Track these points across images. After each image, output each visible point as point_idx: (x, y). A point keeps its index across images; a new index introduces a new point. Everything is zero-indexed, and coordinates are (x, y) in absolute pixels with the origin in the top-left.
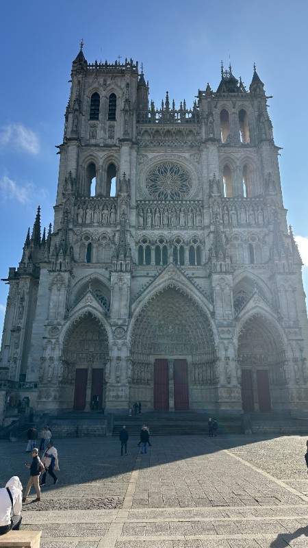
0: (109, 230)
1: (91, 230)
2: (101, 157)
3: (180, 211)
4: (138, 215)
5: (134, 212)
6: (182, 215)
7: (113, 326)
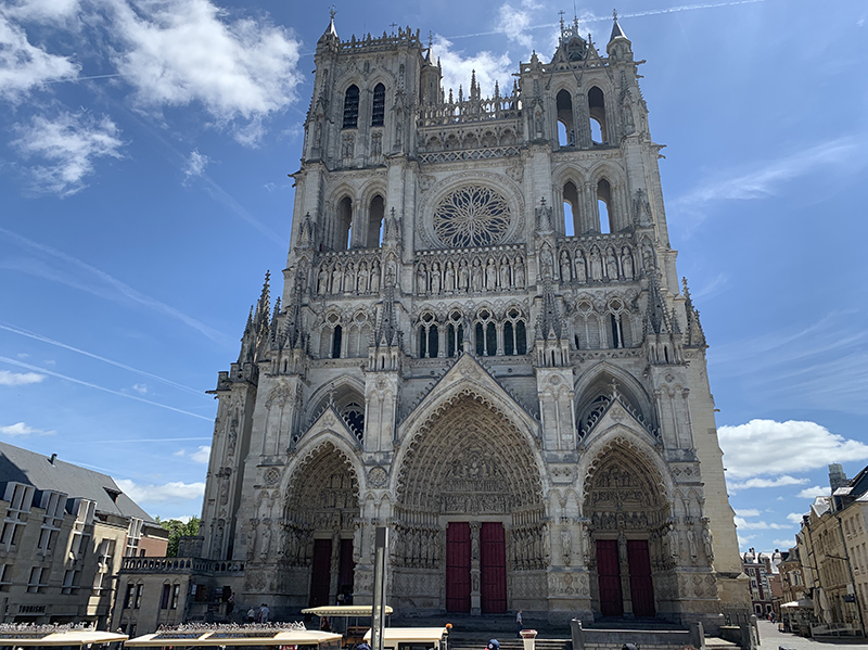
0: (368, 302)
1: (340, 303)
2: (359, 186)
3: (488, 264)
4: (417, 274)
5: (410, 271)
6: (490, 269)
7: (368, 465)
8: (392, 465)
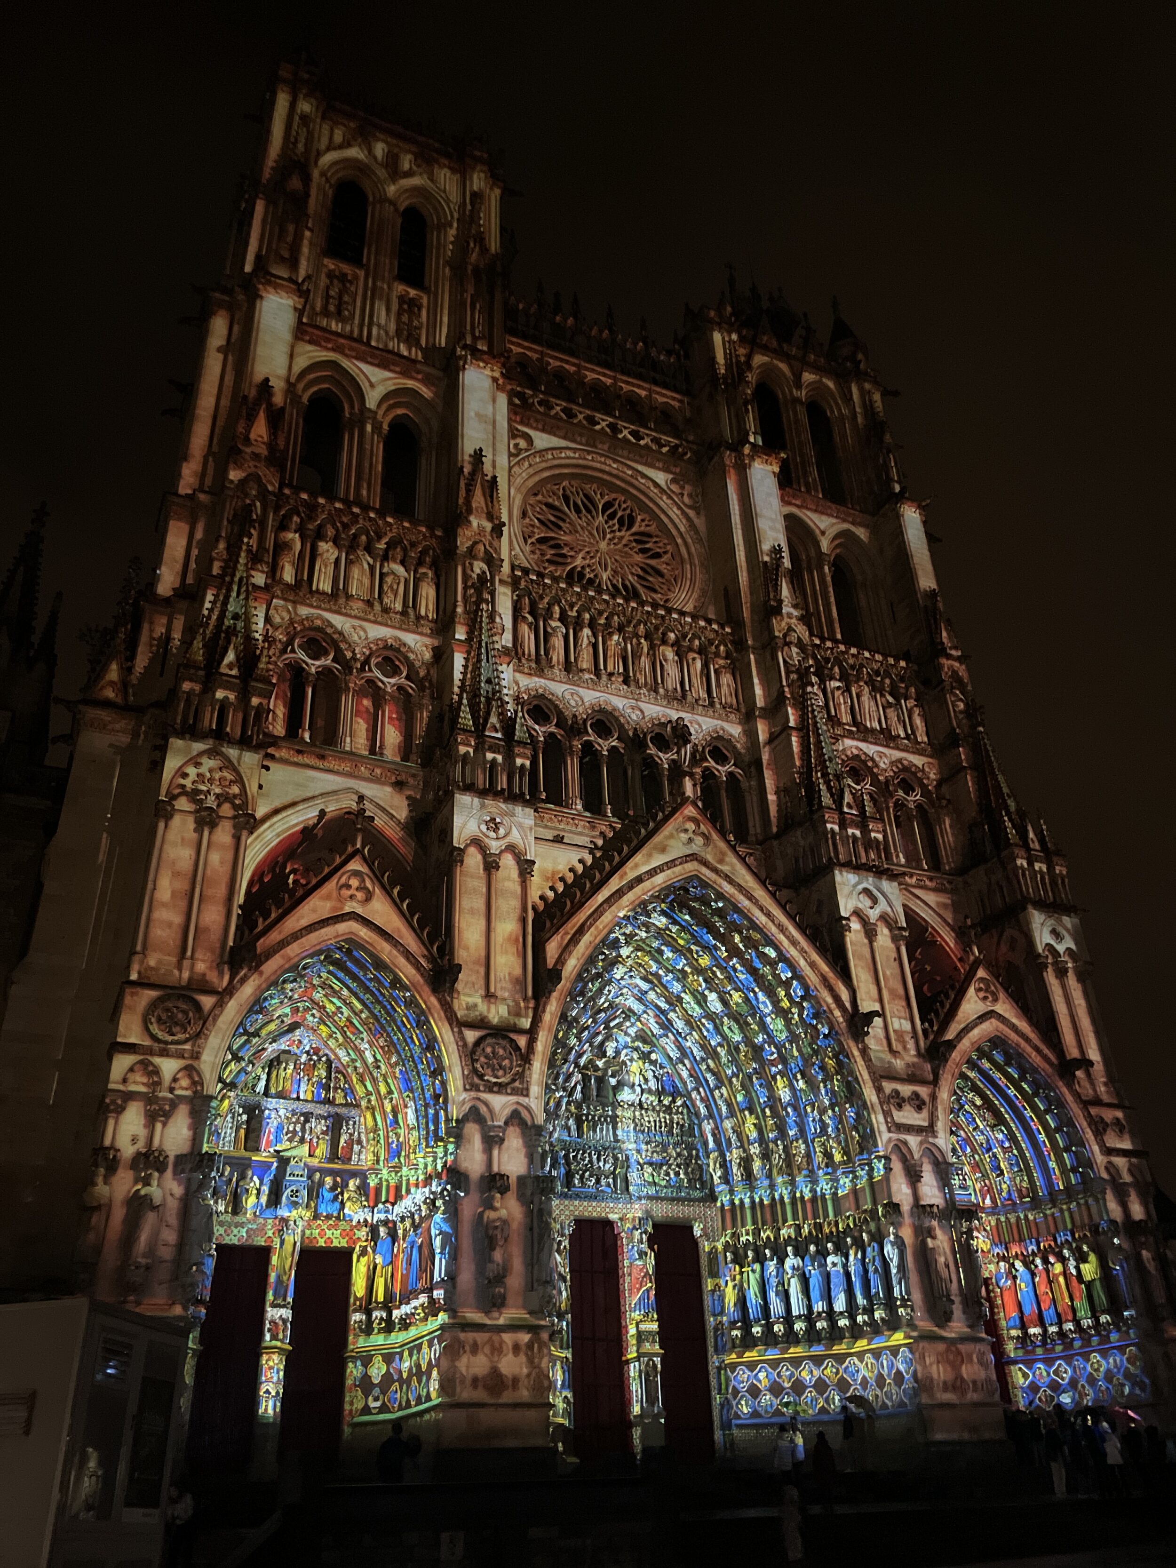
0: (409, 636)
1: (337, 621)
2: (372, 383)
7: (472, 1026)
8: (532, 1033)
